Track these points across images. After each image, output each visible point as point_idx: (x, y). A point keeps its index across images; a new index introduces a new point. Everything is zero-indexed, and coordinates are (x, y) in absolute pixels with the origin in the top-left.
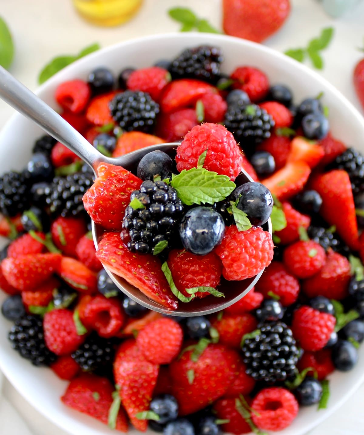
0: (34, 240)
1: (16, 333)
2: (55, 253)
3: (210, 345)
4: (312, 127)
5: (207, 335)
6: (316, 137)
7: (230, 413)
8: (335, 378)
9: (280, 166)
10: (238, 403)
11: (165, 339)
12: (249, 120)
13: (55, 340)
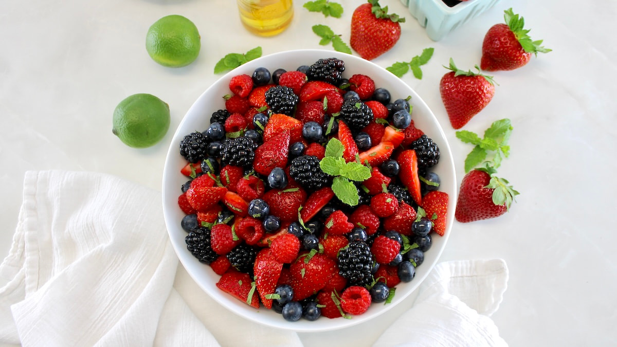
0: (209, 178)
1: (192, 237)
2: (221, 186)
3: (317, 254)
4: (398, 120)
5: (317, 248)
6: (401, 126)
7: (327, 301)
8: (400, 287)
9: (375, 144)
10: (333, 295)
11: (289, 245)
12: (356, 111)
13: (218, 243)
